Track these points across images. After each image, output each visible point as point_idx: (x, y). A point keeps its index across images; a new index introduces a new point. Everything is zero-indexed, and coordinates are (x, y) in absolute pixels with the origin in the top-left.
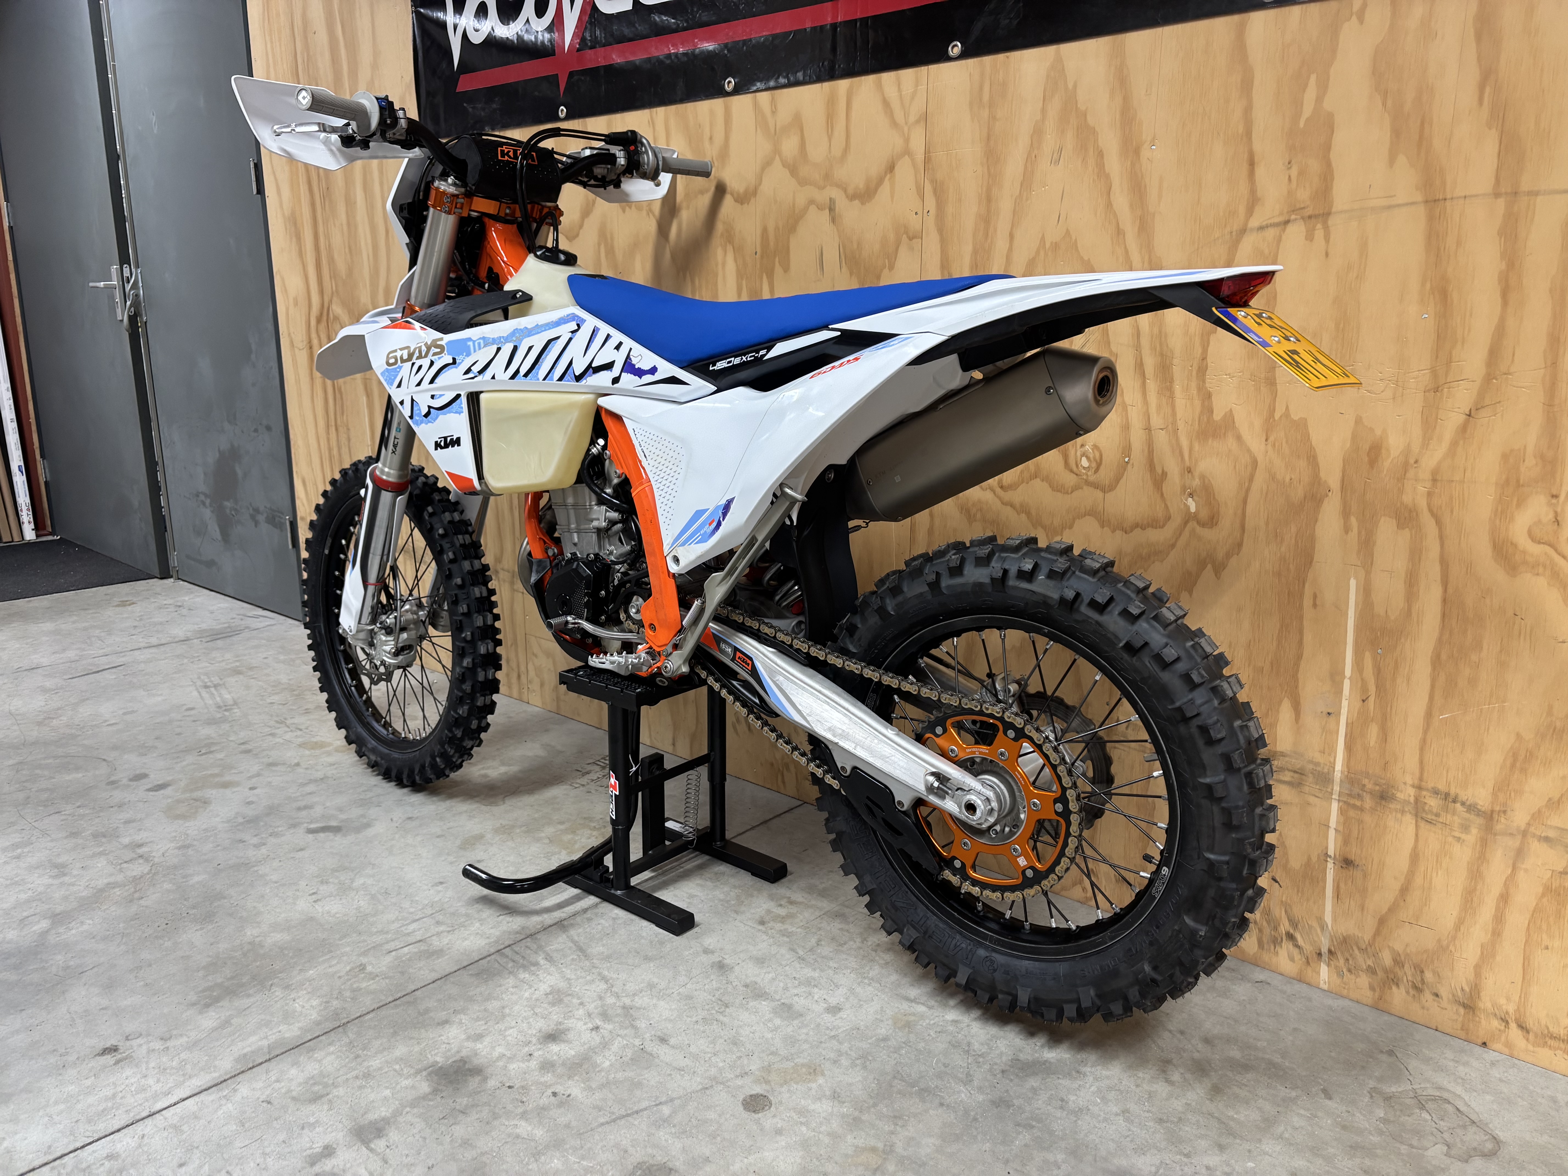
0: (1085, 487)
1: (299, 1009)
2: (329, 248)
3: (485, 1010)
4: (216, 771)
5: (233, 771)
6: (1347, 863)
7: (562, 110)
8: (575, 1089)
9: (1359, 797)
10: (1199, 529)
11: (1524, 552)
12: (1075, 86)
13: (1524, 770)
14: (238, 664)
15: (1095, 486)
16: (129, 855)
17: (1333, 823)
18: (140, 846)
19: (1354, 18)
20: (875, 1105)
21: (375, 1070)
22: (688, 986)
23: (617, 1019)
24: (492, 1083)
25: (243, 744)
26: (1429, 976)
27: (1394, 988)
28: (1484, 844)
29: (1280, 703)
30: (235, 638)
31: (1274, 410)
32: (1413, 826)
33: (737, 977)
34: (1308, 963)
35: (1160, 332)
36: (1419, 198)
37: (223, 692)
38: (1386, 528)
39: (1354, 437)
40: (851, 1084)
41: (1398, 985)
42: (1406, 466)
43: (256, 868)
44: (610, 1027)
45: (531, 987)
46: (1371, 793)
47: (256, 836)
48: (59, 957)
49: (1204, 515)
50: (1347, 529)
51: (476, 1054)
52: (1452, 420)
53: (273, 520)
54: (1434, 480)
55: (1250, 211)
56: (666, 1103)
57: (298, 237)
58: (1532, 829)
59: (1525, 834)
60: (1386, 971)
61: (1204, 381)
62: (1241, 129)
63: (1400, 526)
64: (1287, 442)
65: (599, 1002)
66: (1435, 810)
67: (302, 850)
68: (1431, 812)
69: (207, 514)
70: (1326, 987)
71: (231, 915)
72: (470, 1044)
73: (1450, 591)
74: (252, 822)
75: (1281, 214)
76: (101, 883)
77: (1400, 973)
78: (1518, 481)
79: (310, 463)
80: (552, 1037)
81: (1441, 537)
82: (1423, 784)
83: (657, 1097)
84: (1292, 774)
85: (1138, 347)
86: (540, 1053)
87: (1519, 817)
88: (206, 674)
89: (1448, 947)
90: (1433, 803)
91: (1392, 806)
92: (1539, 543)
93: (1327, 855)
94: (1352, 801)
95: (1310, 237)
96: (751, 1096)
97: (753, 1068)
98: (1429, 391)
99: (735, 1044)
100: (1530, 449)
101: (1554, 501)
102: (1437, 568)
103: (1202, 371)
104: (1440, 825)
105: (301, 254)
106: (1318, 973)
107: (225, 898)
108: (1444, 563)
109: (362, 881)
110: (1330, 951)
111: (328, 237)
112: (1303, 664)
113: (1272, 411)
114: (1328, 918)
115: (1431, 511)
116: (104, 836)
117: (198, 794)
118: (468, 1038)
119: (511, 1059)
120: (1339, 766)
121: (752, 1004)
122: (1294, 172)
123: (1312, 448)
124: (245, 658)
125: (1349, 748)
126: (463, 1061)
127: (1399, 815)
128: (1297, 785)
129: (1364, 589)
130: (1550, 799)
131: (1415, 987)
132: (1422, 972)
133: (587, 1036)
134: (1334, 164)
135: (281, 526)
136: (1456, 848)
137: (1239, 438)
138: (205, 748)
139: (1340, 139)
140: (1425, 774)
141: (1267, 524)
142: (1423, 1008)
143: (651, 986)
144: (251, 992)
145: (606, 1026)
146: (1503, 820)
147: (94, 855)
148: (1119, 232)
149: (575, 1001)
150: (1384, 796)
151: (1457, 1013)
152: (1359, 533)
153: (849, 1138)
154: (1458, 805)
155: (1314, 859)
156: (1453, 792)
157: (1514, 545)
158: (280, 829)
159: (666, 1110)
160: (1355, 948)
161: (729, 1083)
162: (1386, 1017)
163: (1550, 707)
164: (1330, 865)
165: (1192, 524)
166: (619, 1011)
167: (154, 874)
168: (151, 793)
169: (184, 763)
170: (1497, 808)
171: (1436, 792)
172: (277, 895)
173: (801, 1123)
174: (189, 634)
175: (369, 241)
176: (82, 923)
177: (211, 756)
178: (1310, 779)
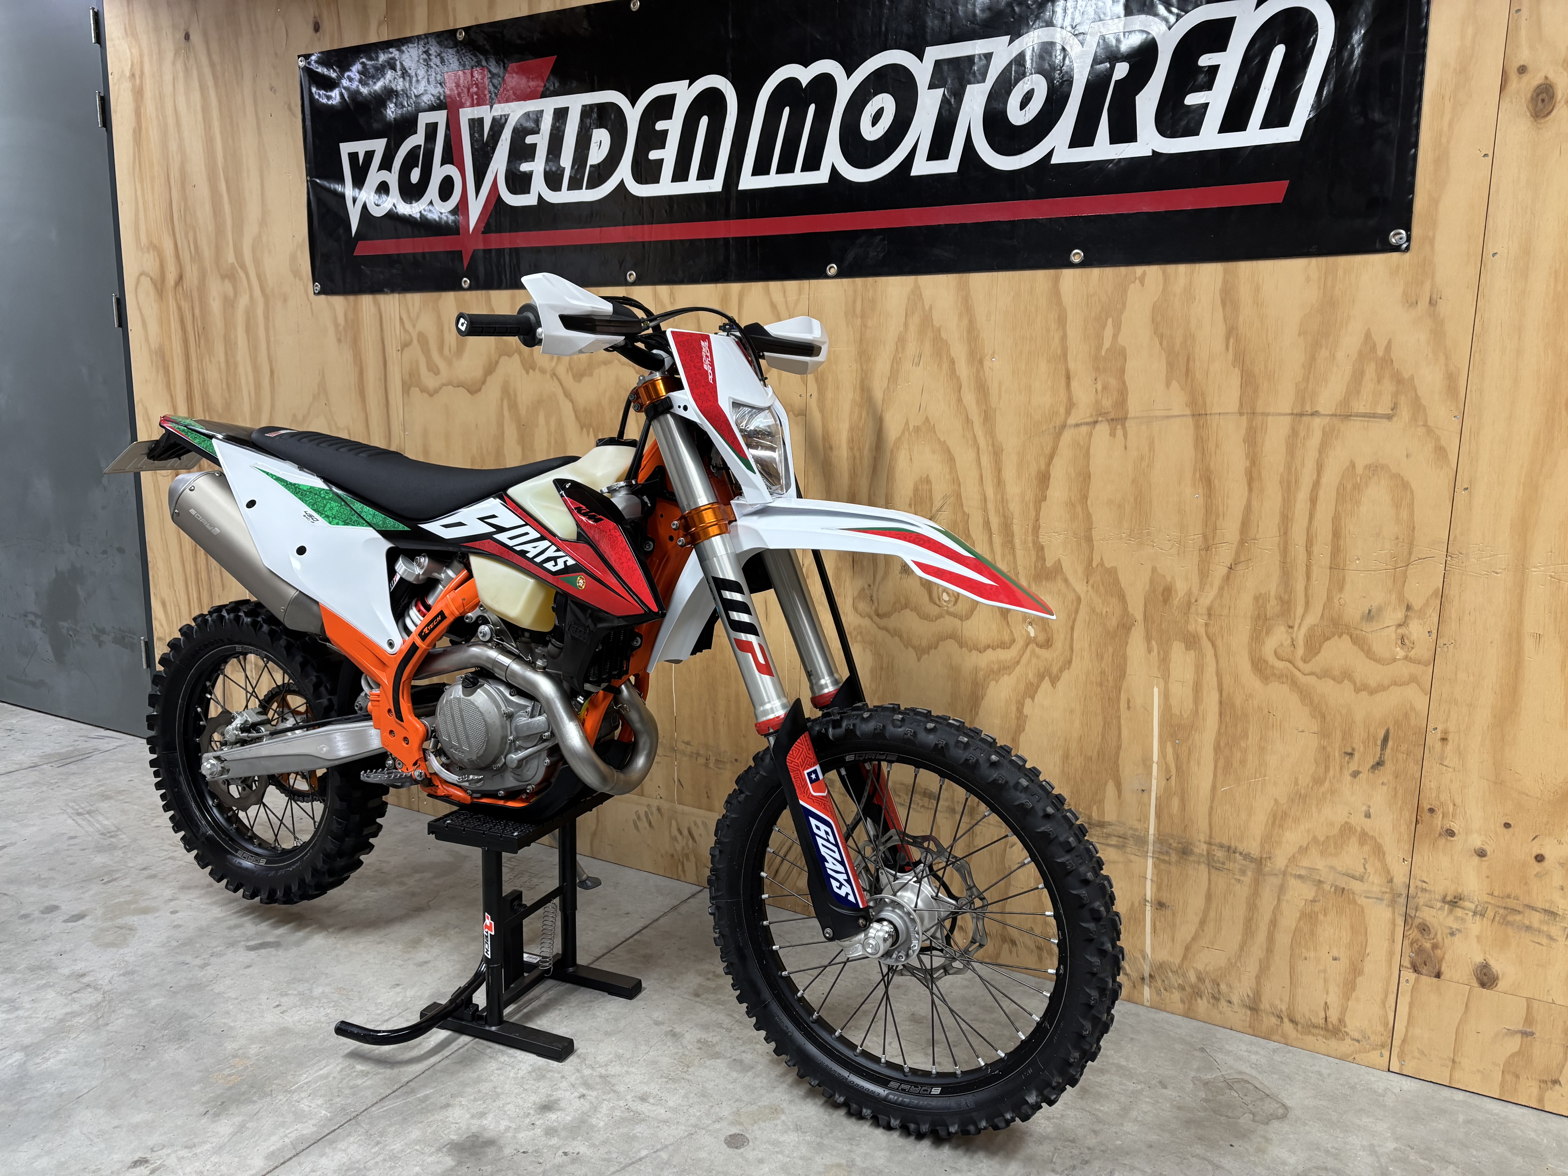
0: (947, 617)
1: (307, 1109)
2: (204, 384)
3: (479, 1091)
4: (128, 898)
5: (146, 897)
6: (1160, 905)
7: (465, 281)
8: (580, 1147)
9: (1167, 853)
10: (1037, 650)
11: (1273, 667)
12: (931, 308)
13: (1281, 826)
14: (103, 788)
15: (955, 615)
16: (76, 986)
17: (1149, 875)
18: (83, 975)
19: (1137, 281)
20: (831, 1132)
21: (398, 1152)
22: (651, 1053)
23: (598, 1087)
24: (508, 1151)
25: (144, 869)
26: (1223, 987)
27: (1199, 999)
28: (1257, 883)
29: (1106, 783)
30: (87, 762)
31: (1092, 560)
32: (1206, 873)
33: (689, 1042)
34: (1134, 986)
35: (1002, 498)
36: (1188, 412)
37: (100, 818)
38: (1177, 650)
39: (1152, 582)
40: (807, 1118)
41: (1201, 997)
42: (1189, 605)
43: (209, 988)
44: (594, 1094)
45: (513, 1068)
46: (1176, 849)
47: (197, 957)
48: (49, 1086)
49: (1041, 638)
50: (1150, 651)
51: (485, 1129)
52: (1219, 571)
53: (123, 639)
54: (1209, 615)
55: (1068, 412)
56: (662, 1149)
57: (167, 371)
58: (1289, 870)
59: (1284, 873)
60: (1192, 986)
61: (1038, 537)
62: (1059, 352)
63: (1188, 648)
64: (1103, 584)
65: (578, 1074)
66: (1221, 860)
67: (248, 967)
68: (1219, 861)
69: (37, 634)
70: (1148, 1004)
71: (204, 1032)
72: (475, 1121)
73: (1224, 694)
74: (188, 943)
75: (1091, 416)
76: (59, 1013)
77: (1202, 988)
78: (1266, 616)
79: (172, 585)
80: (547, 1107)
81: (1216, 655)
82: (1213, 840)
83: (653, 1146)
84: (1117, 839)
85: (985, 509)
86: (541, 1121)
87: (1280, 861)
88: (74, 801)
89: (1236, 963)
90: (1220, 854)
91: (1191, 859)
92: (1282, 660)
93: (1145, 900)
94: (1162, 857)
95: (1113, 434)
96: (730, 1136)
97: (726, 1114)
98: (1202, 550)
99: (704, 1096)
100: (1273, 593)
101: (1290, 630)
102: (1215, 679)
103: (1036, 529)
104: (1226, 871)
105: (169, 386)
106: (1143, 994)
107: (191, 1018)
108: (1219, 674)
109: (320, 990)
110: (1151, 976)
111: (202, 372)
112: (1122, 754)
113: (1091, 560)
114: (1148, 950)
115: (1208, 636)
116: (42, 969)
117: (120, 921)
118: (473, 1117)
119: (518, 1129)
120: (1152, 831)
121: (708, 1063)
122: (1099, 387)
123: (1121, 590)
124: (108, 782)
125: (1158, 816)
126: (475, 1136)
127: (1196, 866)
128: (1121, 847)
129: (1164, 695)
130: (1300, 847)
131: (1214, 997)
132: (1218, 985)
133: (577, 1103)
134: (1127, 383)
135: (133, 647)
136: (1238, 886)
137: (1066, 580)
138: (107, 876)
139: (1132, 366)
140: (1213, 834)
141: (1090, 645)
142: (1221, 1013)
143: (619, 1057)
144: (255, 1099)
145: (590, 1093)
146: (1269, 864)
147: (39, 988)
148: (968, 421)
149: (556, 1075)
150: (1185, 852)
151: (1245, 1015)
152: (1159, 653)
153: (818, 1159)
154: (1237, 855)
155: (1136, 904)
156: (1233, 845)
157: (1266, 662)
158: (219, 949)
159: (664, 1155)
160: (1169, 971)
161: (709, 1128)
162: (1195, 1023)
163: (1297, 779)
164: (1148, 908)
165: (1032, 646)
166: (598, 1080)
167: (110, 1001)
168: (70, 924)
169: (91, 893)
170: (1264, 856)
171: (1221, 846)
172: (242, 1011)
173: (777, 1152)
174: (36, 760)
175: (251, 380)
176: (58, 1053)
177: (115, 883)
178: (1131, 842)
